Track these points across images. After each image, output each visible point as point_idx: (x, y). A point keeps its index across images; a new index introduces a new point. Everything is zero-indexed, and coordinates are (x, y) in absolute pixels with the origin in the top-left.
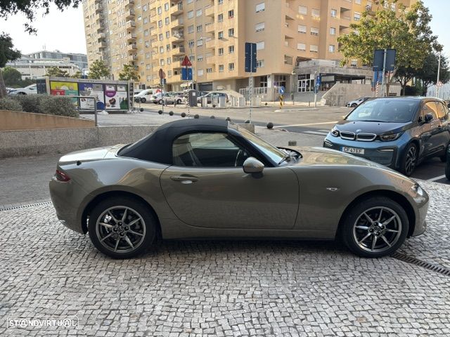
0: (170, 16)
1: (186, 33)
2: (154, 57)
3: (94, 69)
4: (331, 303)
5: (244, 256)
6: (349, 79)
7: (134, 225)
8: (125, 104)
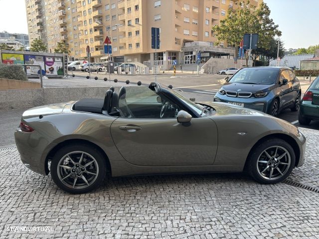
0: (92, 8)
1: (104, 21)
2: (81, 37)
3: (34, 46)
4: (253, 224)
5: (176, 187)
6: (219, 55)
7: (89, 166)
8: (61, 71)
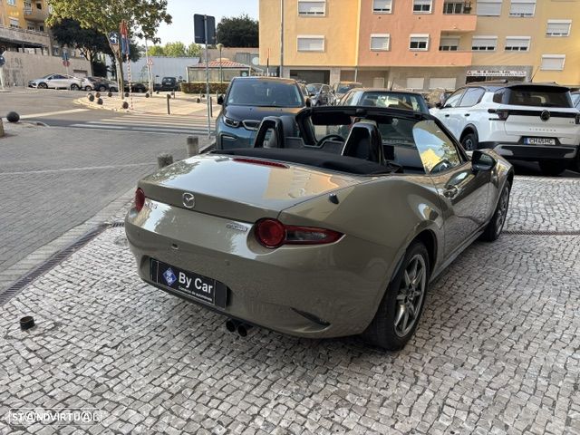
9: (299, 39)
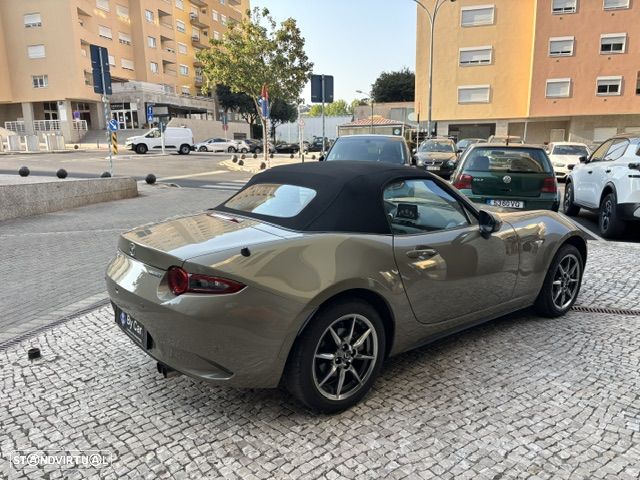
9: (460, 90)
